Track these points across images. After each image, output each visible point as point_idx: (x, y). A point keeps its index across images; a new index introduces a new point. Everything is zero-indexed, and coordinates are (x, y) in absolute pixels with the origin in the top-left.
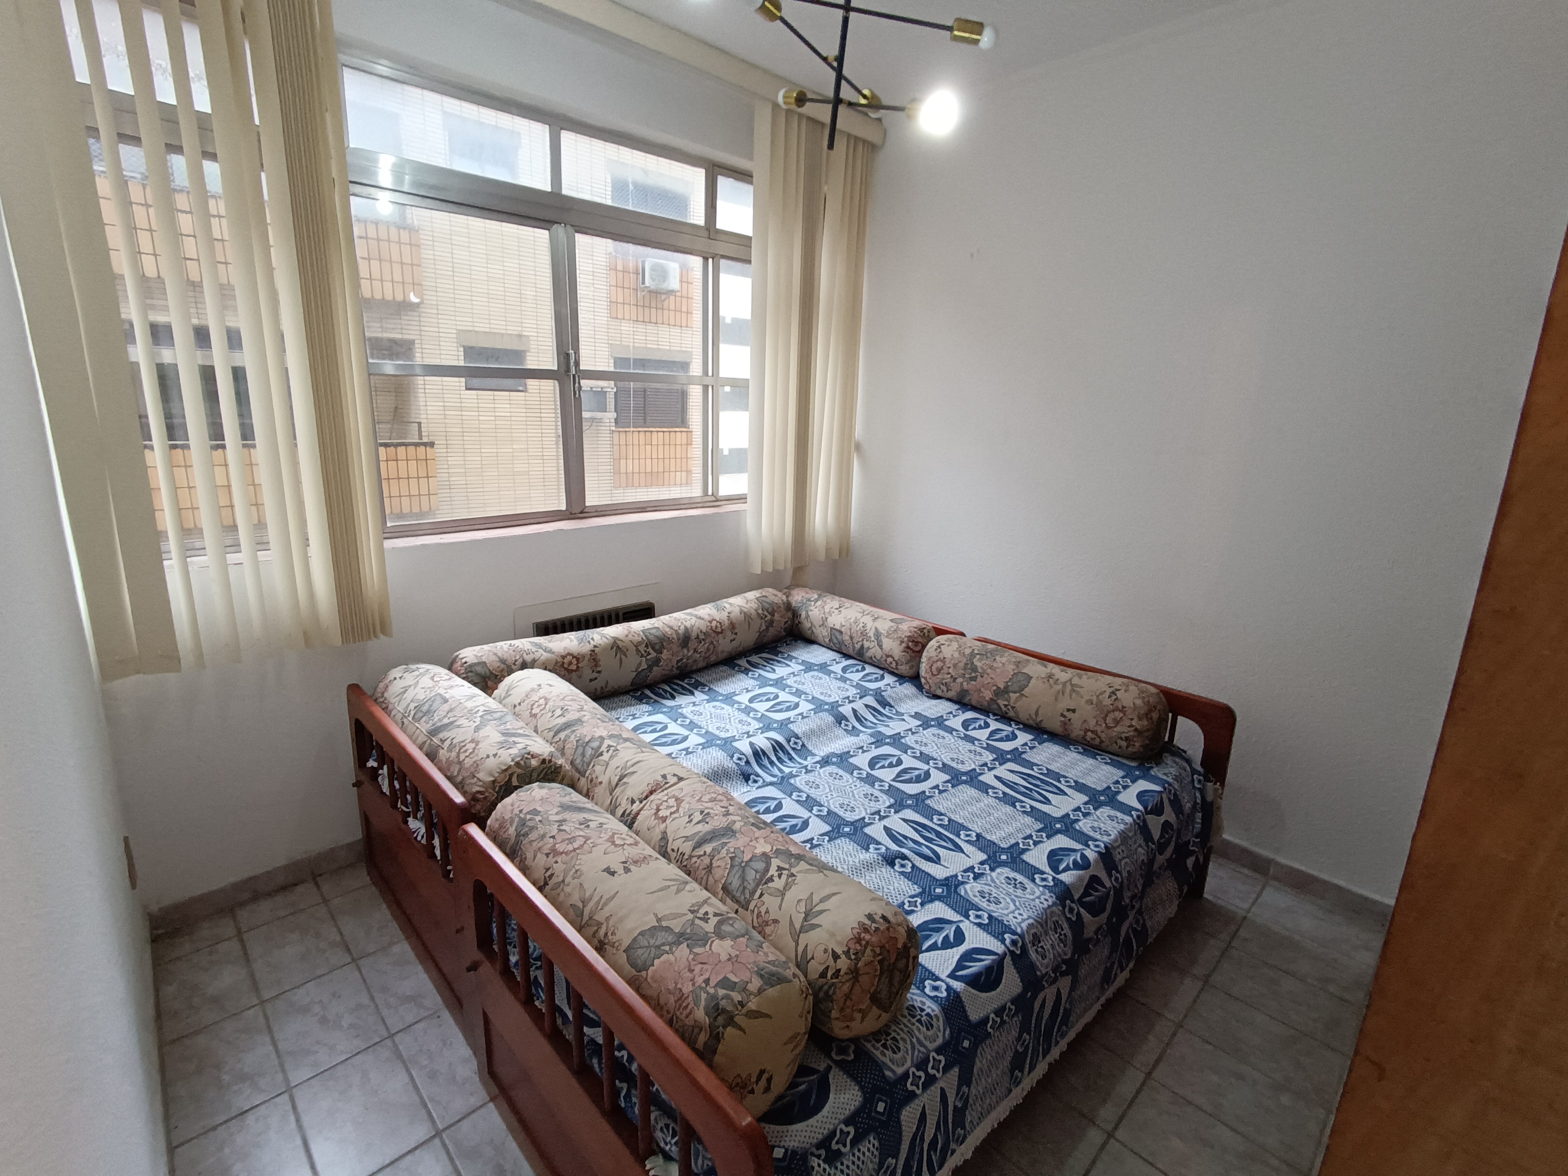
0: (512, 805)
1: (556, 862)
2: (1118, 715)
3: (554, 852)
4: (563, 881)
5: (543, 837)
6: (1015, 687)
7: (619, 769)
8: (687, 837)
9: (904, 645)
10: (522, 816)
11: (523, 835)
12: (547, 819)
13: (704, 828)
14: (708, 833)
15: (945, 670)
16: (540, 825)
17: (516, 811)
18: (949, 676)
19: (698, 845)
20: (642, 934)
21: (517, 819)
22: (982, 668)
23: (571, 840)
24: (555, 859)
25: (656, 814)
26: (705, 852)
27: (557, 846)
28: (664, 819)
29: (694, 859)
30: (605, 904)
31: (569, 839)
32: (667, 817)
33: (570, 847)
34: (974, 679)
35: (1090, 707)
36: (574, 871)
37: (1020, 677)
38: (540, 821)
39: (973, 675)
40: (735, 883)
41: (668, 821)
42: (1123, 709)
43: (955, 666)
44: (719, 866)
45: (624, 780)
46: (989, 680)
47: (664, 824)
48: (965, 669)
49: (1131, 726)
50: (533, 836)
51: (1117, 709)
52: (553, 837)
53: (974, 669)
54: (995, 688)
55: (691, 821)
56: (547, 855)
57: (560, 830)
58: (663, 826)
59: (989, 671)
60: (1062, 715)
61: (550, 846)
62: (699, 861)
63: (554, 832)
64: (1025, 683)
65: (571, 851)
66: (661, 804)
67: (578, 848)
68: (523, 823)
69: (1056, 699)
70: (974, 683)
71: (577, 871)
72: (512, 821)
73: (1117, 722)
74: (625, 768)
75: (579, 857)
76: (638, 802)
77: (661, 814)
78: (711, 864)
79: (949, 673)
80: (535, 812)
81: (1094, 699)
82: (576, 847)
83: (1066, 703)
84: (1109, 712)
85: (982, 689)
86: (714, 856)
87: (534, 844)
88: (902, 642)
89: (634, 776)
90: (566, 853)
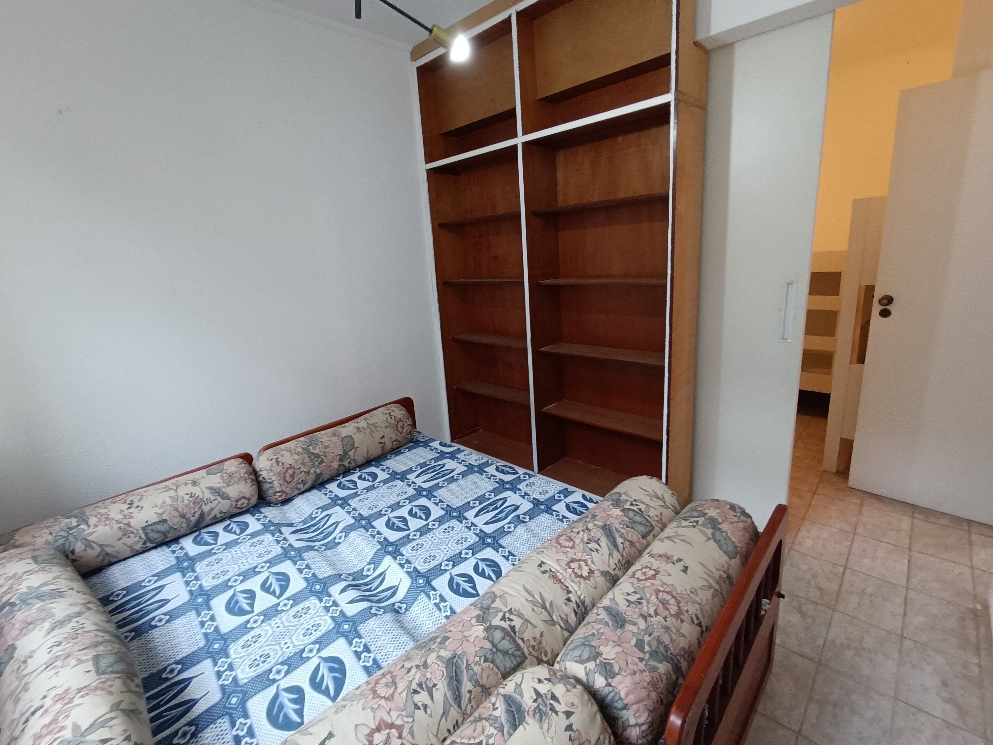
0: (635, 673)
1: (687, 611)
2: (400, 424)
3: (679, 614)
4: (699, 604)
5: (667, 629)
6: (349, 447)
7: (536, 609)
8: (610, 554)
9: (249, 481)
10: (647, 656)
11: (667, 651)
12: (646, 631)
13: (604, 542)
14: (608, 538)
15: (298, 471)
16: (655, 634)
17: (641, 666)
18: (303, 473)
19: (616, 546)
20: (720, 547)
21: (651, 663)
22: (321, 452)
23: (664, 603)
24: (685, 613)
25: (585, 578)
26: (622, 543)
27: (673, 612)
28: (591, 572)
29: (624, 554)
30: (709, 570)
31: (664, 604)
32: (589, 569)
33: (672, 601)
34: (322, 462)
35: (388, 429)
36: (691, 595)
37: (346, 440)
38: (650, 635)
39: (320, 459)
40: (641, 528)
41: (593, 567)
42: (400, 420)
43: (303, 464)
44: (632, 536)
45: (548, 605)
46: (332, 455)
47: (596, 572)
48: (311, 460)
49: (408, 425)
50: (666, 640)
51: (398, 422)
52: (665, 618)
53: (317, 456)
54: (338, 457)
55: (597, 550)
56: (682, 621)
57: (656, 614)
58: (597, 573)
59: (327, 450)
60: (380, 443)
61: (674, 620)
62: (626, 550)
63: (659, 618)
64: (351, 441)
65: (676, 599)
66: (576, 574)
67: (672, 595)
68: (654, 654)
69: (373, 438)
70: (323, 464)
71: (691, 592)
72: (654, 669)
73: (403, 427)
74: (534, 603)
75: (679, 592)
76: (570, 595)
77: (585, 574)
78: (629, 541)
79: (302, 472)
80: (640, 645)
81: (387, 424)
82: (670, 597)
83: (378, 436)
84: (397, 425)
85: (331, 464)
86: (625, 538)
87: (674, 636)
88: (245, 480)
89: (545, 595)
90: (679, 603)
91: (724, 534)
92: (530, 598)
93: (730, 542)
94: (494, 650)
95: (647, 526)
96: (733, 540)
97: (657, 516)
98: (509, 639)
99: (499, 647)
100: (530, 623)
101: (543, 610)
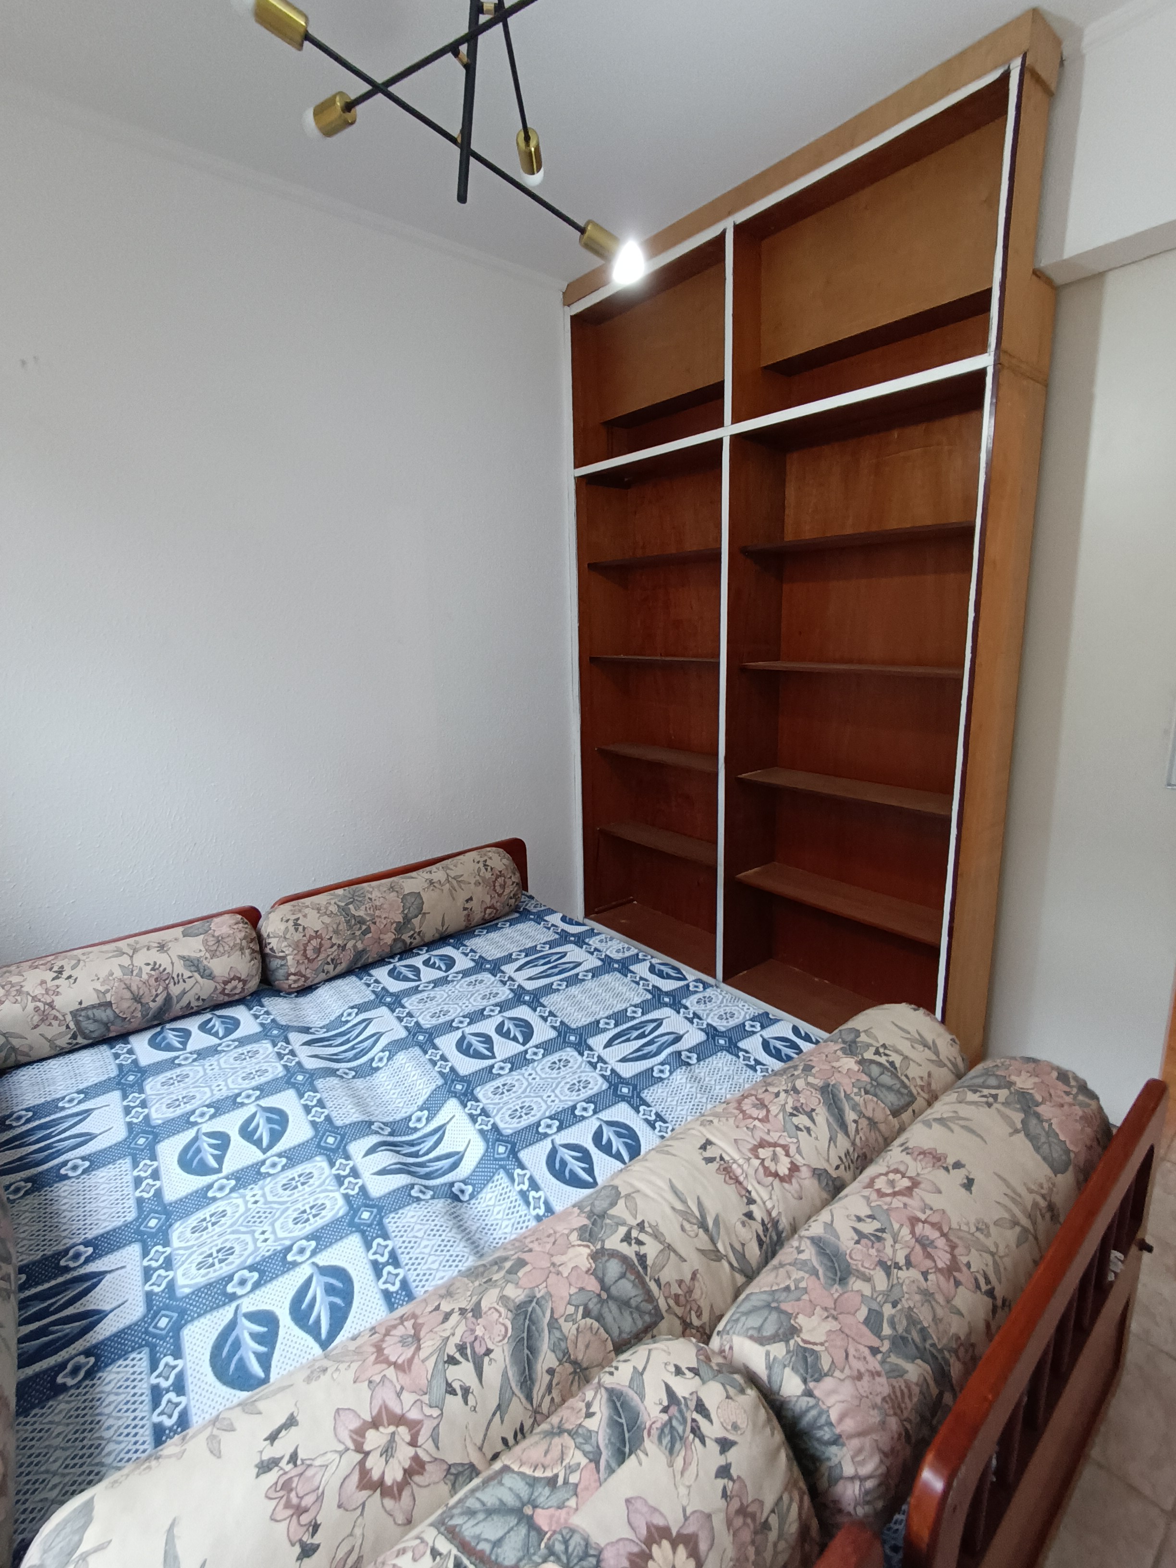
0: (859, 1377)
1: (968, 1265)
3: (951, 1270)
5: (927, 1296)
7: (687, 1226)
8: (831, 1139)
10: (886, 1346)
11: (924, 1340)
12: (887, 1294)
13: (822, 1115)
14: (829, 1109)
16: (905, 1304)
17: (874, 1363)
19: (843, 1126)
20: (1037, 1149)
21: (893, 1359)
22: (368, 915)
23: (924, 1243)
24: (964, 1269)
25: (782, 1179)
26: (855, 1121)
27: (940, 1265)
28: (794, 1168)
29: (858, 1141)
30: (1015, 1191)
31: (924, 1247)
32: (792, 1163)
33: (941, 1243)
34: (367, 931)
36: (978, 1234)
38: (894, 1306)
40: (891, 1098)
41: (799, 1160)
42: (501, 874)
44: (874, 1110)
45: (710, 1223)
47: (804, 1170)
49: (513, 883)
50: (925, 1316)
52: (925, 1275)
55: (808, 1130)
56: (957, 1283)
57: (909, 1264)
58: (805, 1172)
59: (377, 912)
61: (942, 1279)
62: (861, 1134)
63: (913, 1274)
65: (948, 1240)
66: (766, 1169)
67: (940, 1229)
68: (899, 1343)
69: (453, 899)
71: (978, 1229)
72: (896, 1373)
73: (503, 886)
74: (686, 1215)
75: (955, 1226)
76: (753, 1207)
77: (783, 1170)
78: (869, 1119)
80: (873, 1321)
82: (937, 1234)
86: (861, 1113)
87: (940, 1312)
89: (707, 1203)
90: (953, 1247)
91: (1046, 1125)
92: (679, 1206)
93: (1055, 1141)
94: (604, 1296)
95: (902, 1094)
96: (1062, 1138)
97: (922, 1078)
98: (633, 1278)
99: (614, 1291)
100: (675, 1251)
101: (701, 1230)
